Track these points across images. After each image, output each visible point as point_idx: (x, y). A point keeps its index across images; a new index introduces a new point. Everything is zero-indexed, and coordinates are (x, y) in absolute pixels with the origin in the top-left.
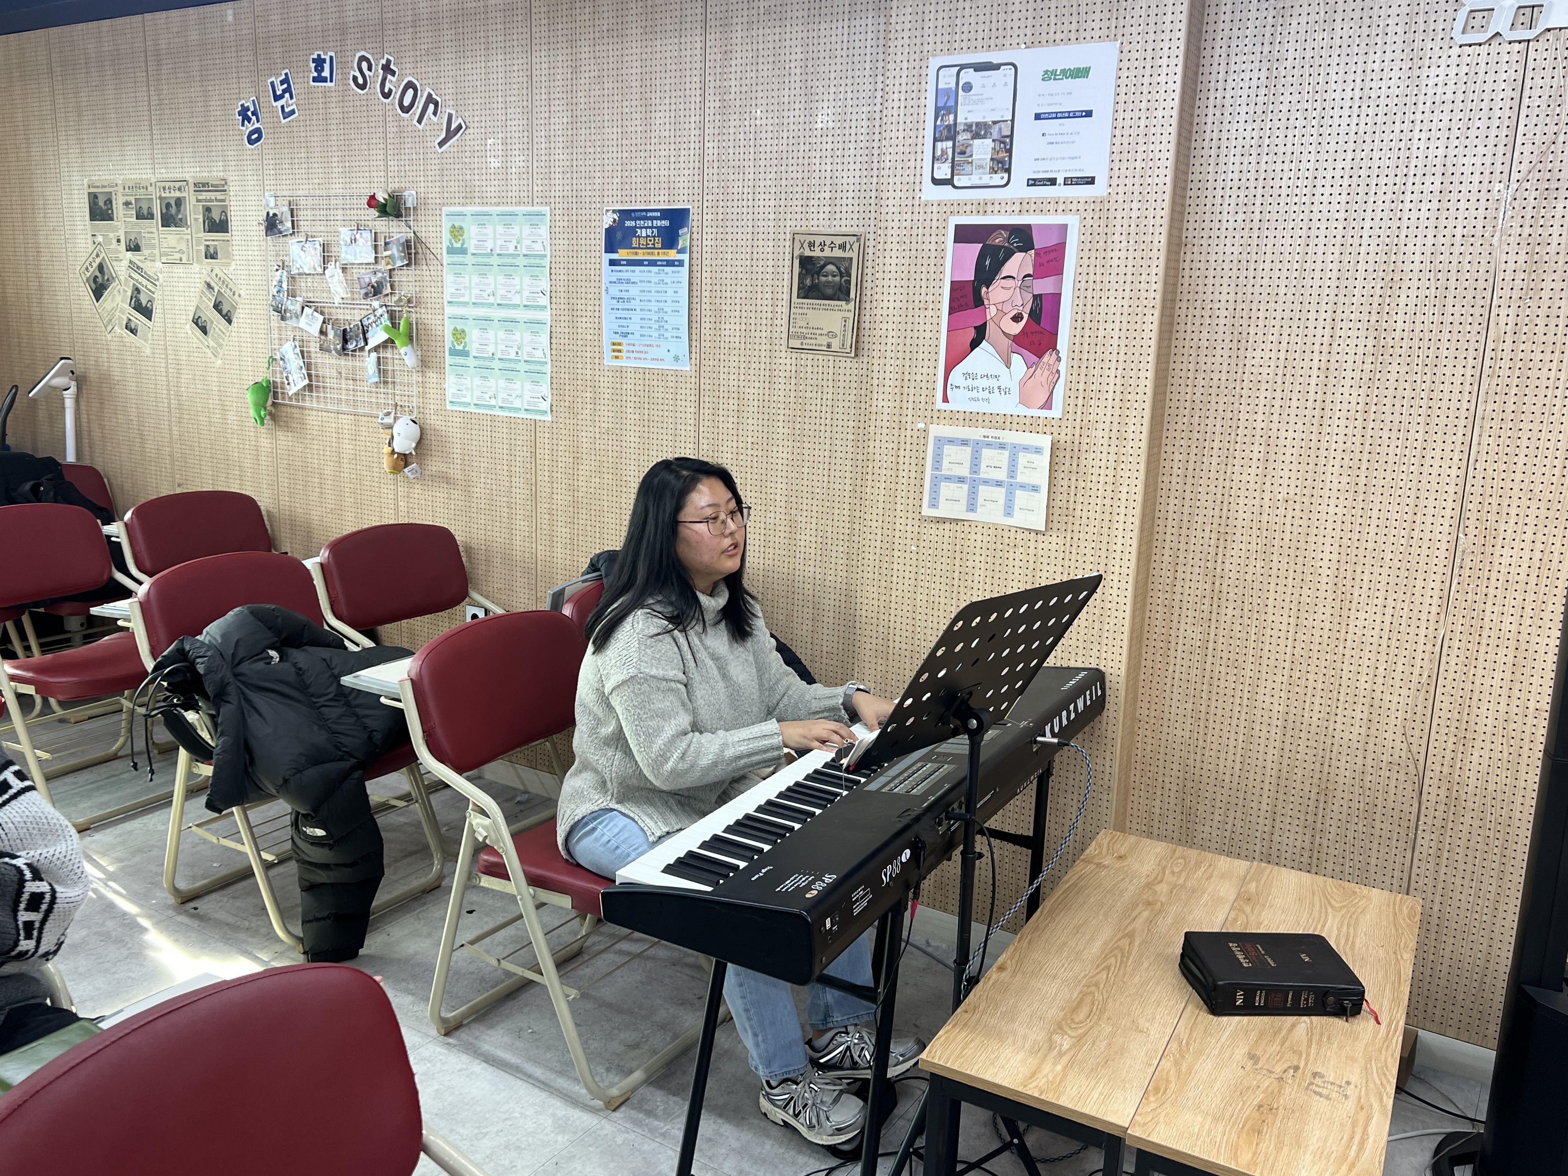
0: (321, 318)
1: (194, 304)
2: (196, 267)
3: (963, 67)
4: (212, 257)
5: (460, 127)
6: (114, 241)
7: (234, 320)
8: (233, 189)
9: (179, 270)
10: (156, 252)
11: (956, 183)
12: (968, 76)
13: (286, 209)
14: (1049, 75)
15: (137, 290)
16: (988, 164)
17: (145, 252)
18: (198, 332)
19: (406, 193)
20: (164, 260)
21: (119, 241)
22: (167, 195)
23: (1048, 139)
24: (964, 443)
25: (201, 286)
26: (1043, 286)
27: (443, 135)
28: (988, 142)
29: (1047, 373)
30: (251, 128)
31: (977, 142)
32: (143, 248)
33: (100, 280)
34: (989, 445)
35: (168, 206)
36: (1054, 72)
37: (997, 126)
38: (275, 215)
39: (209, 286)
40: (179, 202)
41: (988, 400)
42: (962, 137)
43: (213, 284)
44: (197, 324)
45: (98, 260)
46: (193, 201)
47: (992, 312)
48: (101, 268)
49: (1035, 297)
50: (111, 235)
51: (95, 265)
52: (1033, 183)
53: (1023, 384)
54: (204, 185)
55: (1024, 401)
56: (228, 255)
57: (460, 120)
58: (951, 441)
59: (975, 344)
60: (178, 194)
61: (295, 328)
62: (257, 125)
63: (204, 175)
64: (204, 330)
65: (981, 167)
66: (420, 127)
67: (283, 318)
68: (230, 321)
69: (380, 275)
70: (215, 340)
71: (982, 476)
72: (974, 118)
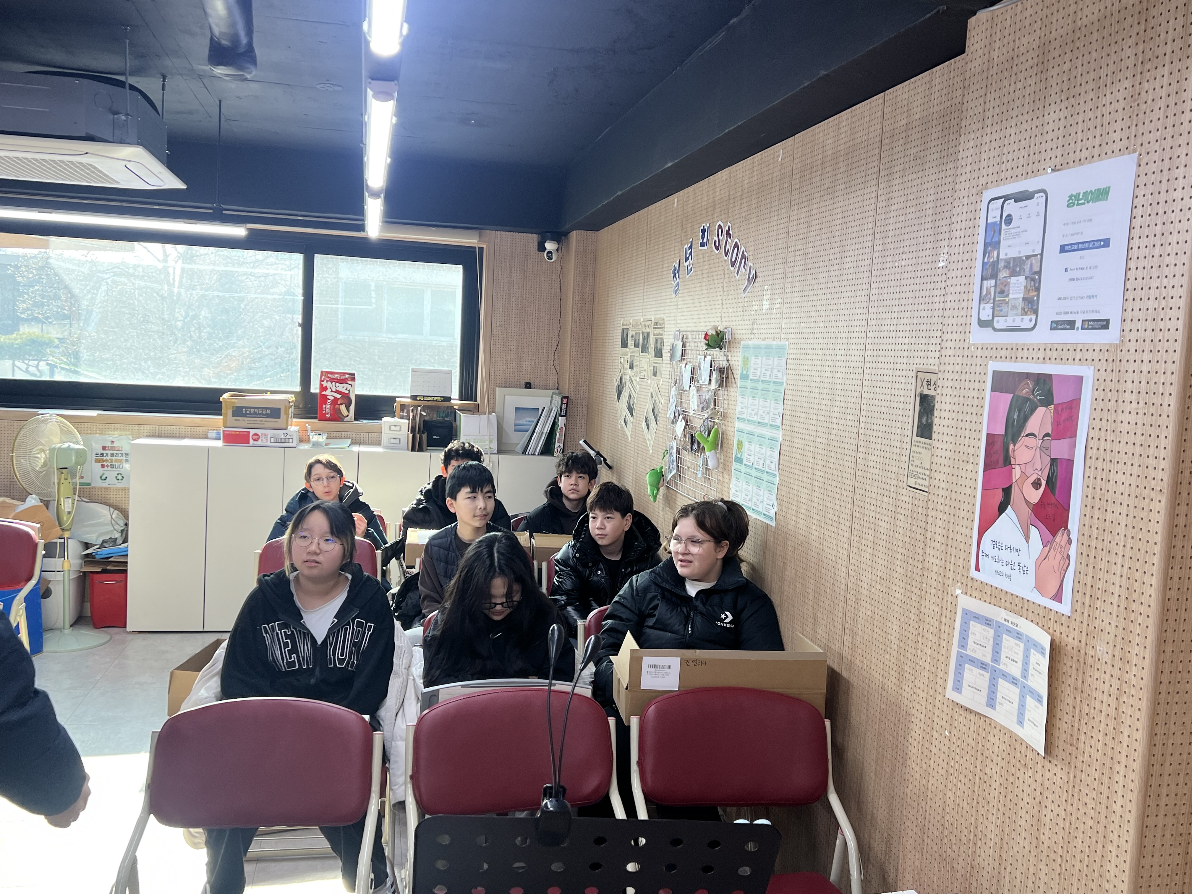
0: (685, 423)
1: (646, 407)
2: (649, 382)
3: (1006, 198)
4: (655, 374)
5: (754, 277)
8: (666, 326)
9: (644, 383)
10: (638, 370)
11: (997, 326)
12: (1011, 207)
13: (680, 341)
14: (1074, 200)
15: (630, 396)
16: (1020, 304)
17: (635, 370)
18: (646, 428)
19: (726, 330)
20: (640, 376)
21: (628, 362)
22: (646, 330)
23: (1071, 274)
24: (988, 622)
25: (649, 395)
26: (1059, 449)
27: (746, 284)
28: (1022, 279)
29: (1059, 556)
31: (1013, 280)
32: (634, 367)
33: (620, 388)
34: (1009, 631)
35: (645, 338)
36: (1077, 197)
37: (1029, 262)
39: (652, 395)
40: (648, 335)
41: (1009, 576)
42: (1003, 274)
44: (646, 422)
45: (621, 374)
46: (653, 334)
47: (1017, 473)
48: (621, 379)
49: (1053, 461)
50: (626, 358)
51: (620, 377)
52: (1056, 325)
53: (1039, 564)
54: (657, 324)
55: (1039, 587)
56: (660, 374)
57: (754, 271)
58: (977, 617)
59: (1002, 509)
60: (649, 330)
62: (678, 280)
63: (658, 317)
64: (648, 427)
65: (1014, 307)
66: (738, 277)
67: (672, 422)
68: (657, 422)
69: (710, 393)
71: (1002, 667)
72: (1013, 253)
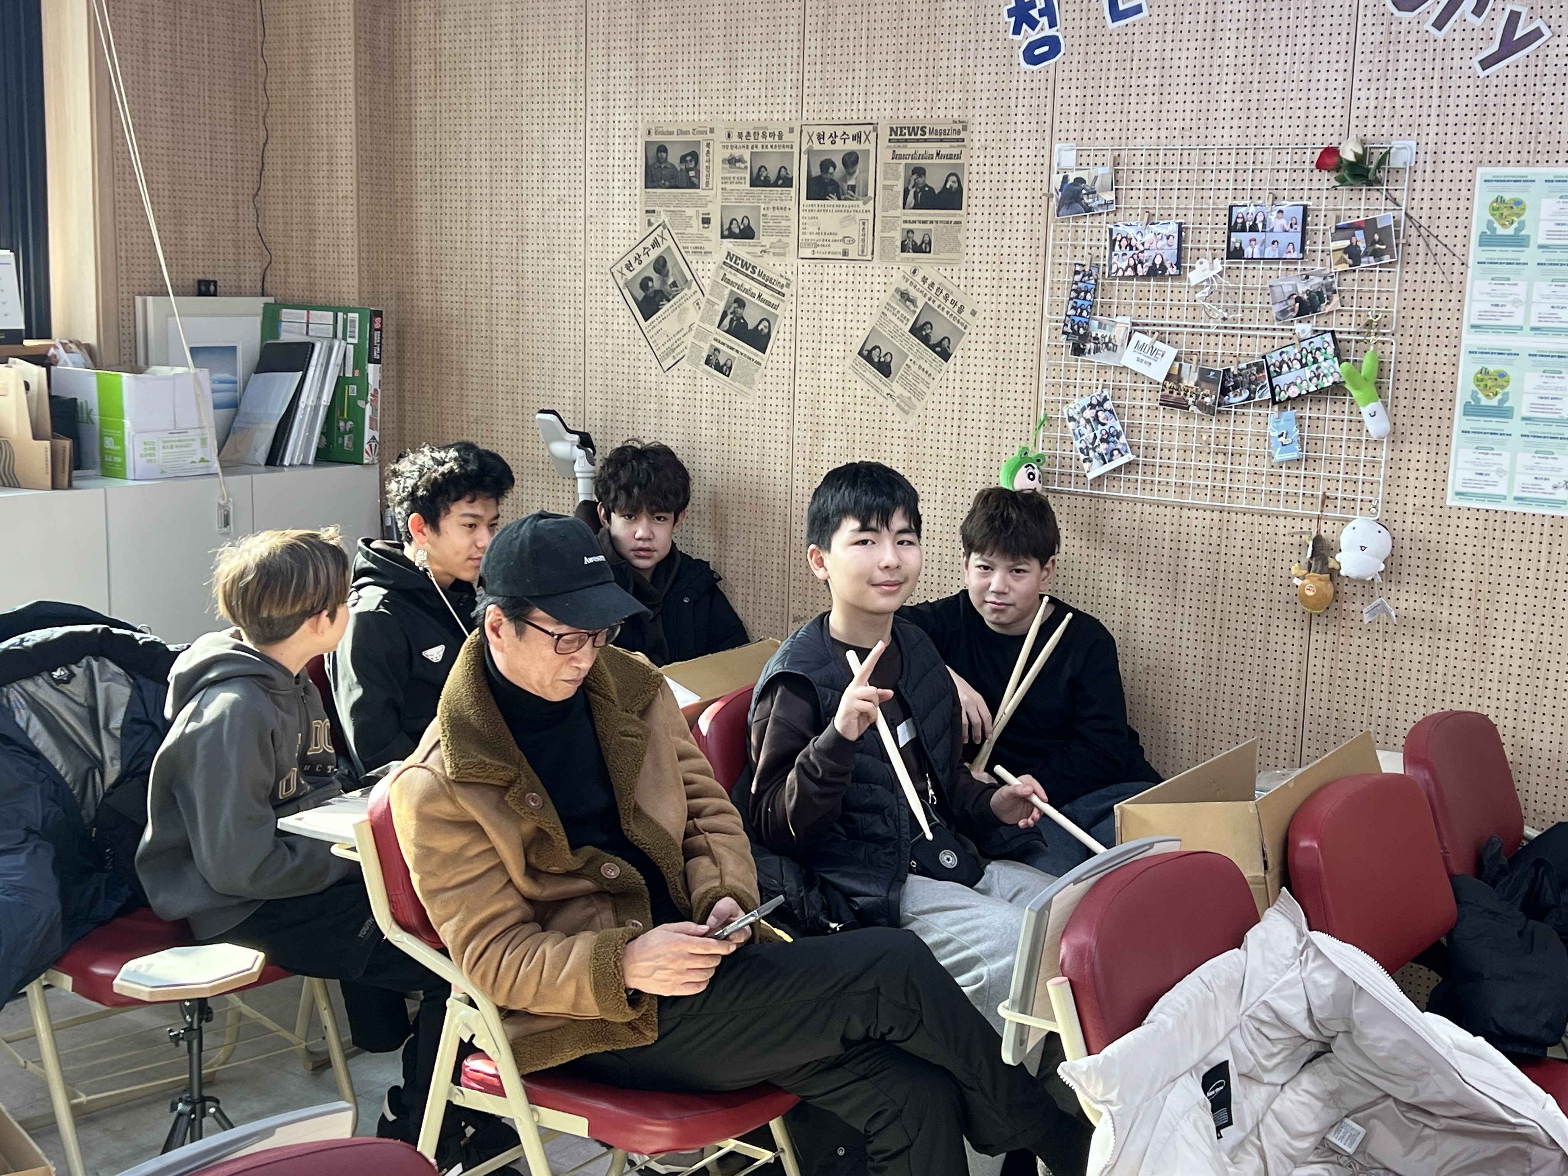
0: (1172, 352)
1: (868, 326)
2: (876, 267)
4: (917, 249)
5: (1537, 34)
6: (697, 223)
7: (957, 353)
8: (976, 138)
9: (842, 269)
10: (792, 240)
13: (1104, 172)
15: (740, 303)
17: (764, 240)
18: (871, 373)
19: (1396, 143)
20: (807, 252)
21: (706, 221)
22: (827, 146)
25: (887, 296)
27: (1495, 47)
30: (1034, 35)
32: (759, 231)
33: (656, 284)
35: (826, 165)
38: (1080, 181)
39: (905, 297)
40: (851, 160)
43: (913, 293)
44: (869, 358)
45: (655, 254)
46: (885, 155)
48: (660, 265)
50: (690, 212)
51: (647, 260)
54: (913, 131)
56: (955, 247)
57: (1538, 23)
60: (852, 146)
61: (1105, 367)
62: (1052, 32)
63: (917, 115)
64: (884, 369)
66: (1440, 35)
67: (1078, 351)
68: (945, 355)
69: (1316, 281)
70: (906, 384)
